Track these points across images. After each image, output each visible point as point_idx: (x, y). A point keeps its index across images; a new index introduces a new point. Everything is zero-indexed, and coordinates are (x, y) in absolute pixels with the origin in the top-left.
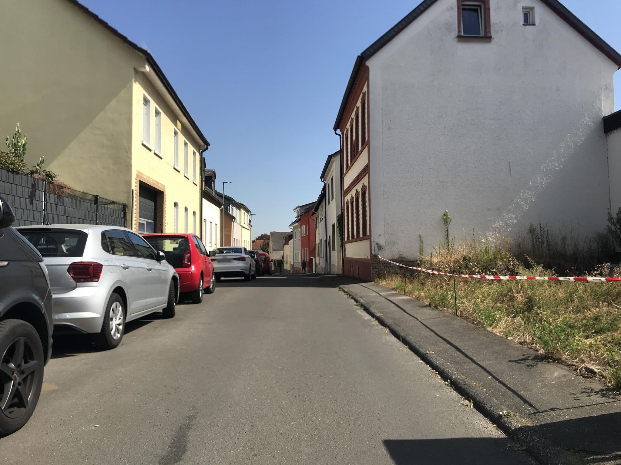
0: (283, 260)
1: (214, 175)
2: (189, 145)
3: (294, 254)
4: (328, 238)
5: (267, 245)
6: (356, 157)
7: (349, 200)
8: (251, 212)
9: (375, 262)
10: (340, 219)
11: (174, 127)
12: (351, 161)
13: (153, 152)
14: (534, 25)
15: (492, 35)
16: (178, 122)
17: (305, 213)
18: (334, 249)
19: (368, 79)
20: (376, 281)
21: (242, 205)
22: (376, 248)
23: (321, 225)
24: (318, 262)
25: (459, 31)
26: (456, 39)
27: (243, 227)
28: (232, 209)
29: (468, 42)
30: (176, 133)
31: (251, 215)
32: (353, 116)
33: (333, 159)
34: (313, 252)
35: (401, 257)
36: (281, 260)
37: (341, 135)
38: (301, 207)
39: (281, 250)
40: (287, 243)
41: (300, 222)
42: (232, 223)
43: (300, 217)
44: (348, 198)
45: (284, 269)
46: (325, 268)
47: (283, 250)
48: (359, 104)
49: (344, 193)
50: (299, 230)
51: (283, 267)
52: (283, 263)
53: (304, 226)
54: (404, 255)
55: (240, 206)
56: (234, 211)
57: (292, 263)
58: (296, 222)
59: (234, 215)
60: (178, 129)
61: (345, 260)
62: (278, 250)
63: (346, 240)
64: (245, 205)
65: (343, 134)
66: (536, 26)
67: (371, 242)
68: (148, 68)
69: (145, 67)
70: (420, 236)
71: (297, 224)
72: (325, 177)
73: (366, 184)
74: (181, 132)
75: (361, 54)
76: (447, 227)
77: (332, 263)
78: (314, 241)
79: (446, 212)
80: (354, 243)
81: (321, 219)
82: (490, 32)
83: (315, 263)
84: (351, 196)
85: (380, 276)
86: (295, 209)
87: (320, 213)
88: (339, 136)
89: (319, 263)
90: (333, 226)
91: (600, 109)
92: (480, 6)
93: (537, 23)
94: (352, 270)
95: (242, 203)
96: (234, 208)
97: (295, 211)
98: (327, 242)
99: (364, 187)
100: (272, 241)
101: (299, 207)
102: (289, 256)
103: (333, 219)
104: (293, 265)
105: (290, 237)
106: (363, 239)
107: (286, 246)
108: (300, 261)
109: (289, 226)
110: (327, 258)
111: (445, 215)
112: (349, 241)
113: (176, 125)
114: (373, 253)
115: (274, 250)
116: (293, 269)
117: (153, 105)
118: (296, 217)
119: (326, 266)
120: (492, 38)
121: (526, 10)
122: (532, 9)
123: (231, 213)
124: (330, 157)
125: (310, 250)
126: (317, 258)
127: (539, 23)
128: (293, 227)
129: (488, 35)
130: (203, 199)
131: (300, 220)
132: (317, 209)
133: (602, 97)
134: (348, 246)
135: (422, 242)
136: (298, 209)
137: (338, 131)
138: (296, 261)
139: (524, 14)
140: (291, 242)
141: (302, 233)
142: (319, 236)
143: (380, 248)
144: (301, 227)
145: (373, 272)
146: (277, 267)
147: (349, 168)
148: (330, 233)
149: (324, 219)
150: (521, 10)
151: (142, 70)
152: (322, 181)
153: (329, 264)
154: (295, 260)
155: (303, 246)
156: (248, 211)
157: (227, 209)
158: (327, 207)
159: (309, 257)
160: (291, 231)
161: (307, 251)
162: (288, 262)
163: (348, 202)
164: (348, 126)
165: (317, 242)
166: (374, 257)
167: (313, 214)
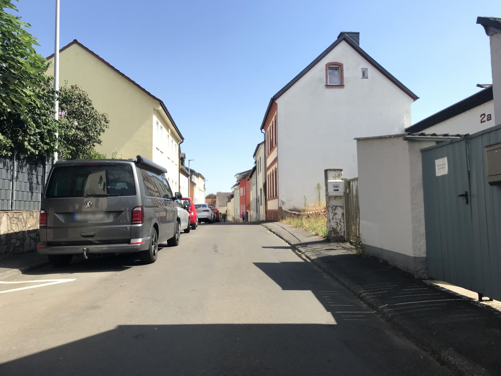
0: (227, 213)
1: (184, 156)
2: (174, 141)
3: (235, 209)
4: (258, 197)
5: (214, 203)
6: (272, 150)
7: (269, 174)
8: (205, 179)
9: (280, 211)
10: (265, 185)
11: (168, 133)
12: (270, 151)
13: (160, 151)
14: (367, 78)
15: (345, 85)
16: (169, 129)
17: (243, 179)
18: (261, 204)
19: (277, 109)
20: (281, 221)
21: (200, 174)
22: (281, 203)
23: (254, 188)
24: (251, 214)
25: (326, 83)
26: (325, 87)
27: (200, 190)
28: (194, 177)
29: (331, 88)
30: (168, 136)
31: (205, 181)
32: (271, 124)
33: (260, 146)
34: (248, 207)
35: (295, 208)
36: (225, 214)
37: (265, 133)
38: (240, 174)
39: (225, 206)
40: (229, 201)
41: (239, 185)
42: (194, 187)
43: (239, 182)
44: (268, 173)
45: (227, 221)
46: (256, 218)
47: (226, 206)
48: (273, 119)
49: (266, 169)
50: (239, 191)
51: (227, 219)
52: (226, 216)
53: (242, 188)
54: (296, 207)
55: (198, 175)
56: (195, 179)
57: (233, 216)
58: (236, 185)
59: (195, 182)
60: (169, 134)
61: (267, 210)
62: (223, 206)
63: (268, 198)
64: (201, 175)
65: (266, 132)
66: (369, 78)
67: (278, 200)
68: (160, 108)
69: (159, 108)
70: (305, 196)
71: (237, 187)
72: (256, 156)
73: (277, 167)
74: (171, 135)
75: (273, 97)
76: (319, 191)
77: (260, 214)
78: (249, 200)
79: (319, 183)
80: (271, 200)
81: (254, 184)
82: (343, 82)
83: (250, 215)
84: (270, 172)
85: (283, 218)
86: (236, 175)
87: (253, 179)
88: (263, 134)
89: (253, 215)
90: (261, 189)
91: (404, 124)
92: (339, 68)
93: (369, 77)
94: (270, 217)
95: (200, 173)
96: (195, 177)
97: (235, 177)
98: (257, 200)
99: (276, 169)
100: (218, 199)
101: (238, 174)
102: (231, 211)
103: (261, 185)
104: (234, 217)
105: (232, 196)
106: (275, 198)
107: (228, 204)
108: (239, 214)
109: (231, 188)
110: (257, 211)
111: (318, 185)
112: (269, 200)
113: (168, 131)
114: (280, 206)
115: (220, 206)
116: (234, 220)
117: (160, 124)
118: (236, 182)
119: (256, 216)
120: (344, 86)
121: (363, 70)
122: (367, 69)
123: (193, 181)
124: (259, 145)
125: (247, 206)
126: (251, 211)
127: (370, 77)
128: (234, 189)
129: (343, 84)
130: (180, 174)
131: (239, 183)
132: (251, 177)
133: (405, 118)
134: (269, 203)
135: (306, 200)
136: (238, 175)
137: (263, 130)
138: (236, 214)
139: (363, 71)
140: (232, 200)
141: (241, 193)
142: (253, 196)
143: (283, 203)
144: (240, 189)
145: (280, 216)
146: (222, 219)
147: (269, 155)
148: (259, 194)
149: (256, 184)
150: (360, 70)
151: (158, 109)
152: (254, 158)
153: (258, 215)
154: (235, 212)
155: (241, 203)
156: (203, 178)
157: (191, 178)
158: (258, 176)
159: (246, 211)
160: (233, 192)
161: (244, 206)
162: (230, 215)
163: (268, 175)
164: (268, 129)
165: (251, 200)
166: (280, 208)
167: (249, 180)
